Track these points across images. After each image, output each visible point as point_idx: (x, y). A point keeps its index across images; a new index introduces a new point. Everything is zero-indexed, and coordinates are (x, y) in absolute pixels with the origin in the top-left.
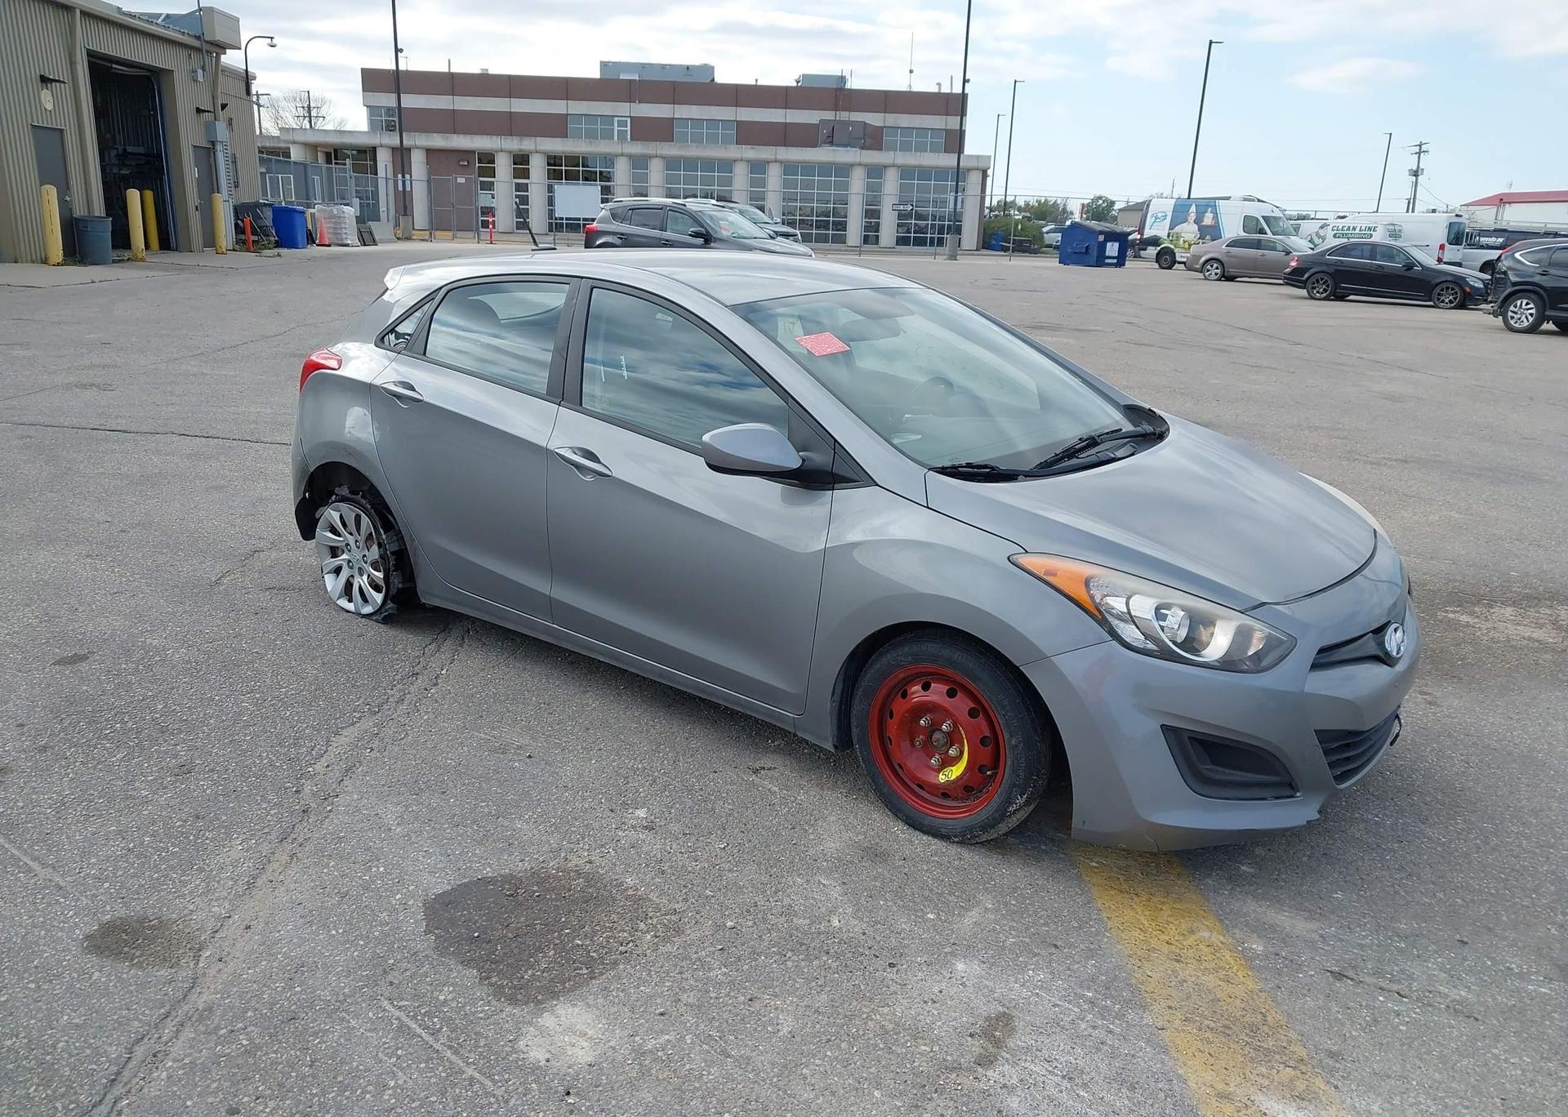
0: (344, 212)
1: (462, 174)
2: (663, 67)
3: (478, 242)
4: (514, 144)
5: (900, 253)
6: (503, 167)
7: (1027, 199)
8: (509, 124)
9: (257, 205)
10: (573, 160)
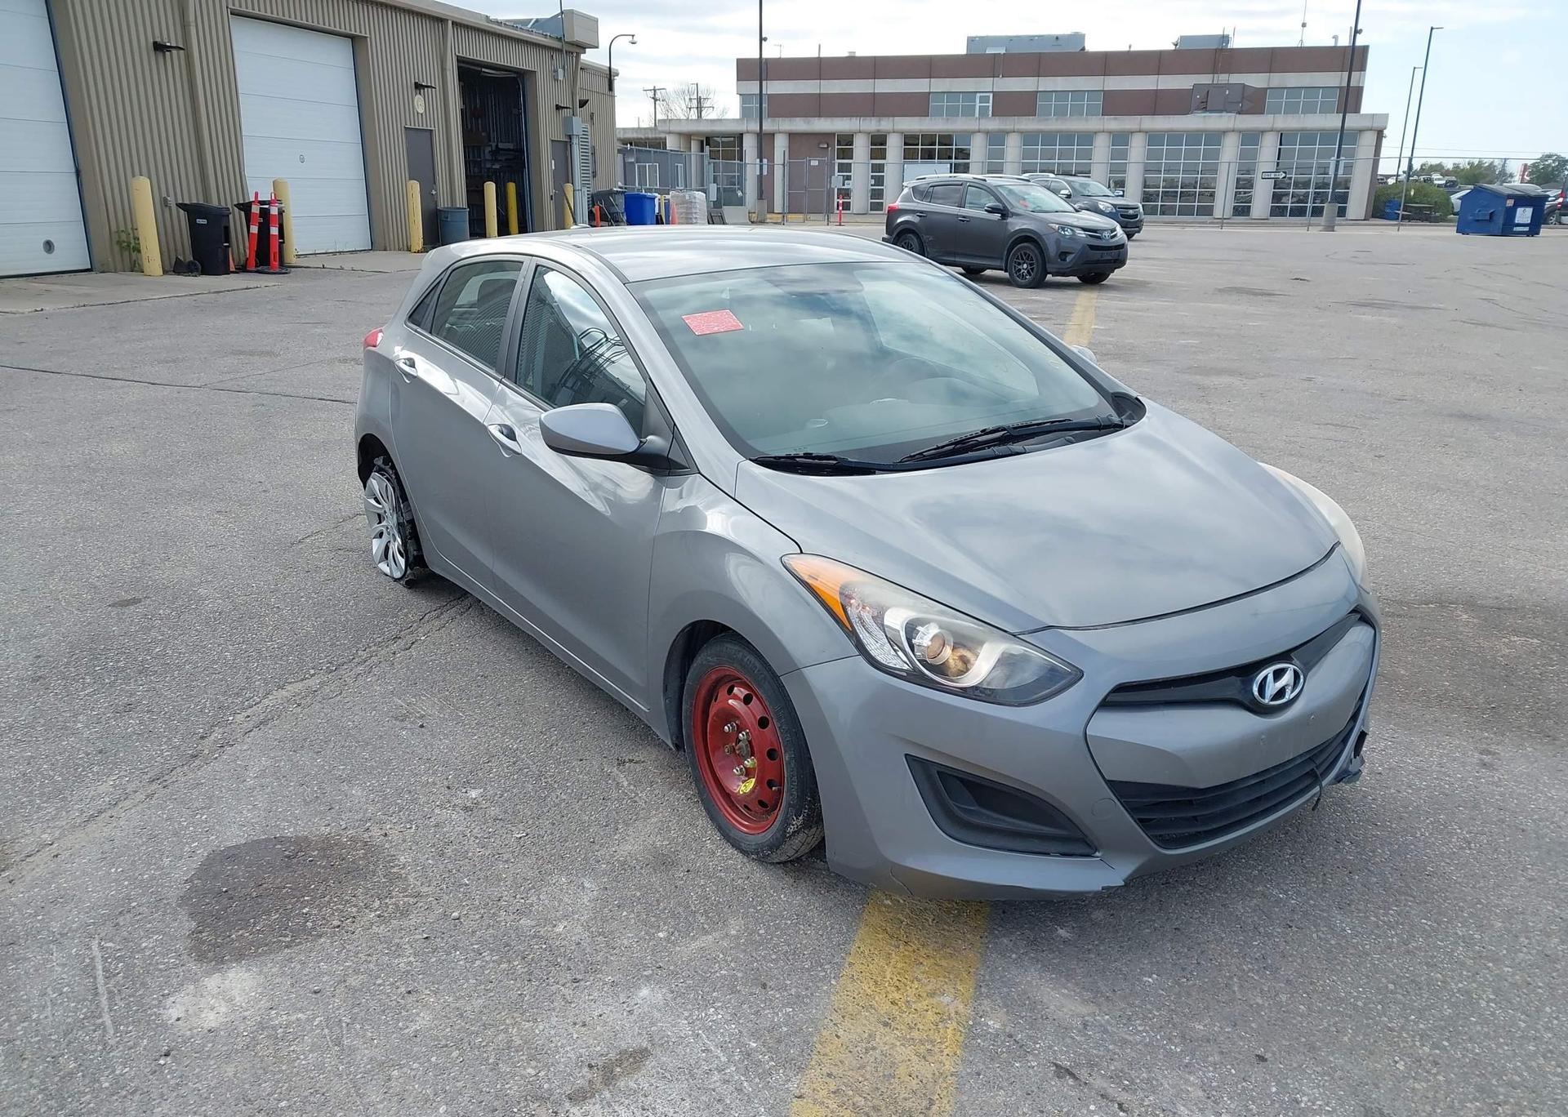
0: (695, 198)
1: (815, 157)
2: (1031, 38)
3: (828, 224)
4: (872, 125)
5: (1274, 225)
6: (861, 148)
7: (1457, 161)
8: (873, 105)
9: (611, 193)
10: (929, 139)
